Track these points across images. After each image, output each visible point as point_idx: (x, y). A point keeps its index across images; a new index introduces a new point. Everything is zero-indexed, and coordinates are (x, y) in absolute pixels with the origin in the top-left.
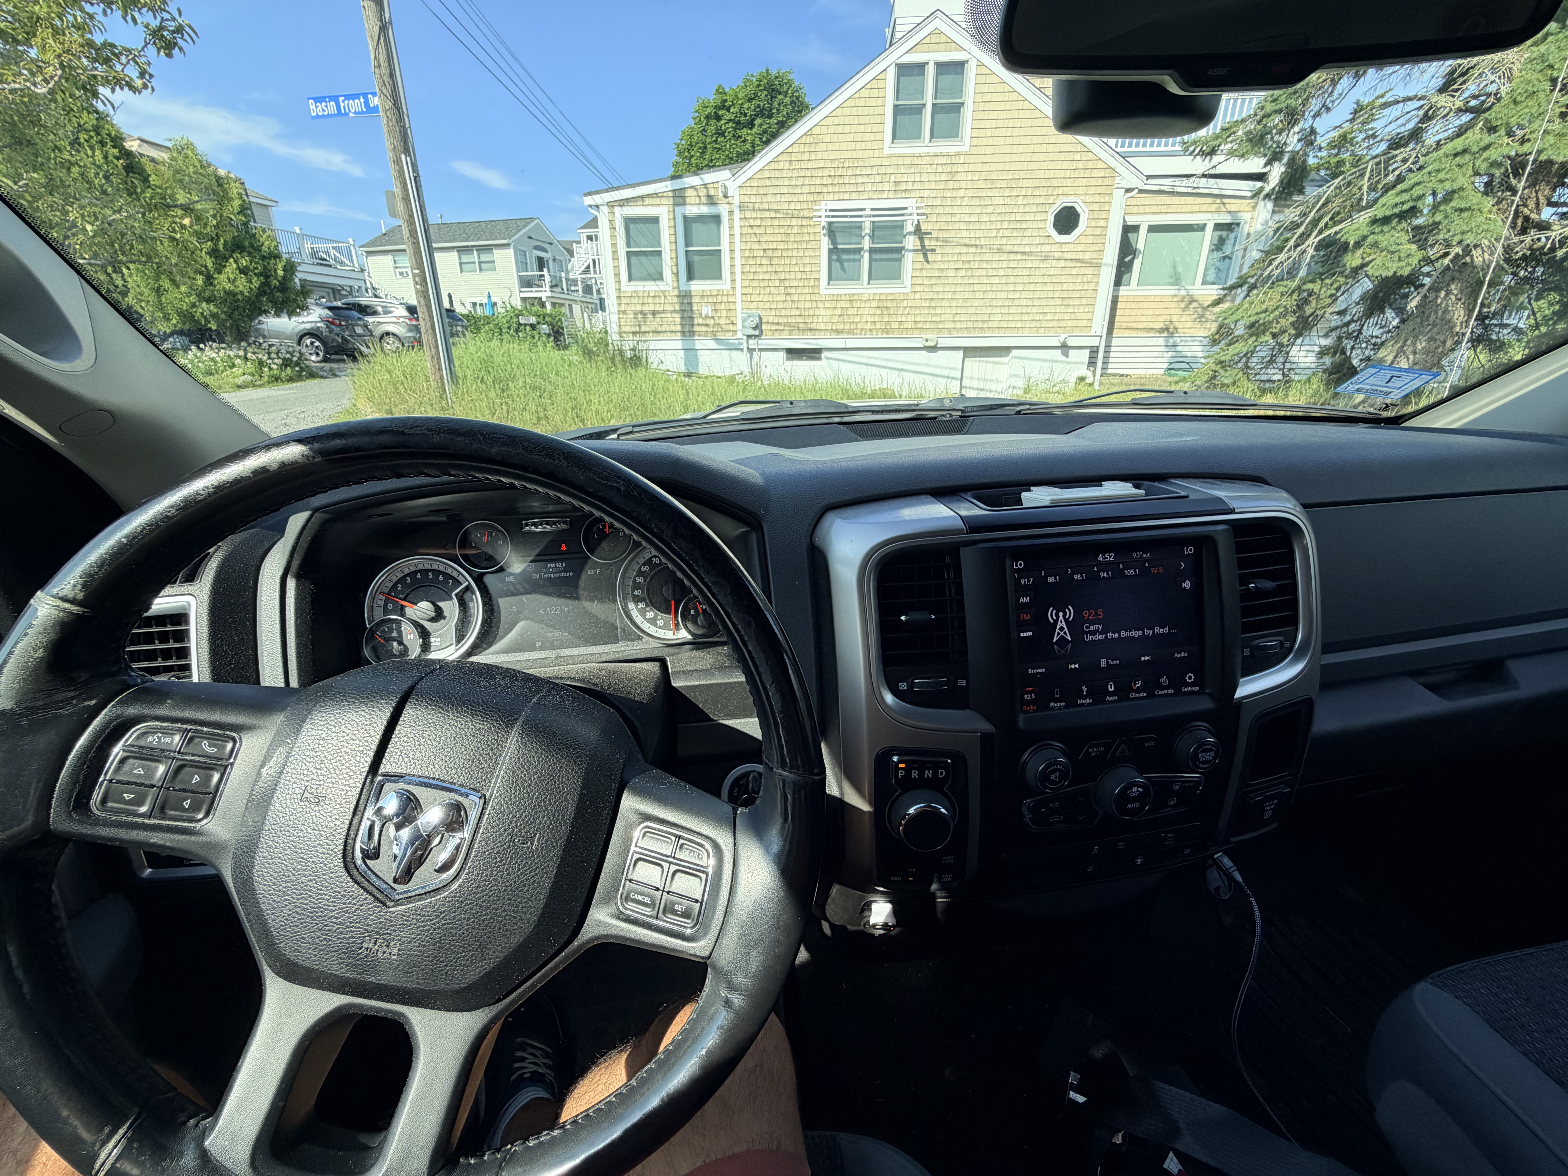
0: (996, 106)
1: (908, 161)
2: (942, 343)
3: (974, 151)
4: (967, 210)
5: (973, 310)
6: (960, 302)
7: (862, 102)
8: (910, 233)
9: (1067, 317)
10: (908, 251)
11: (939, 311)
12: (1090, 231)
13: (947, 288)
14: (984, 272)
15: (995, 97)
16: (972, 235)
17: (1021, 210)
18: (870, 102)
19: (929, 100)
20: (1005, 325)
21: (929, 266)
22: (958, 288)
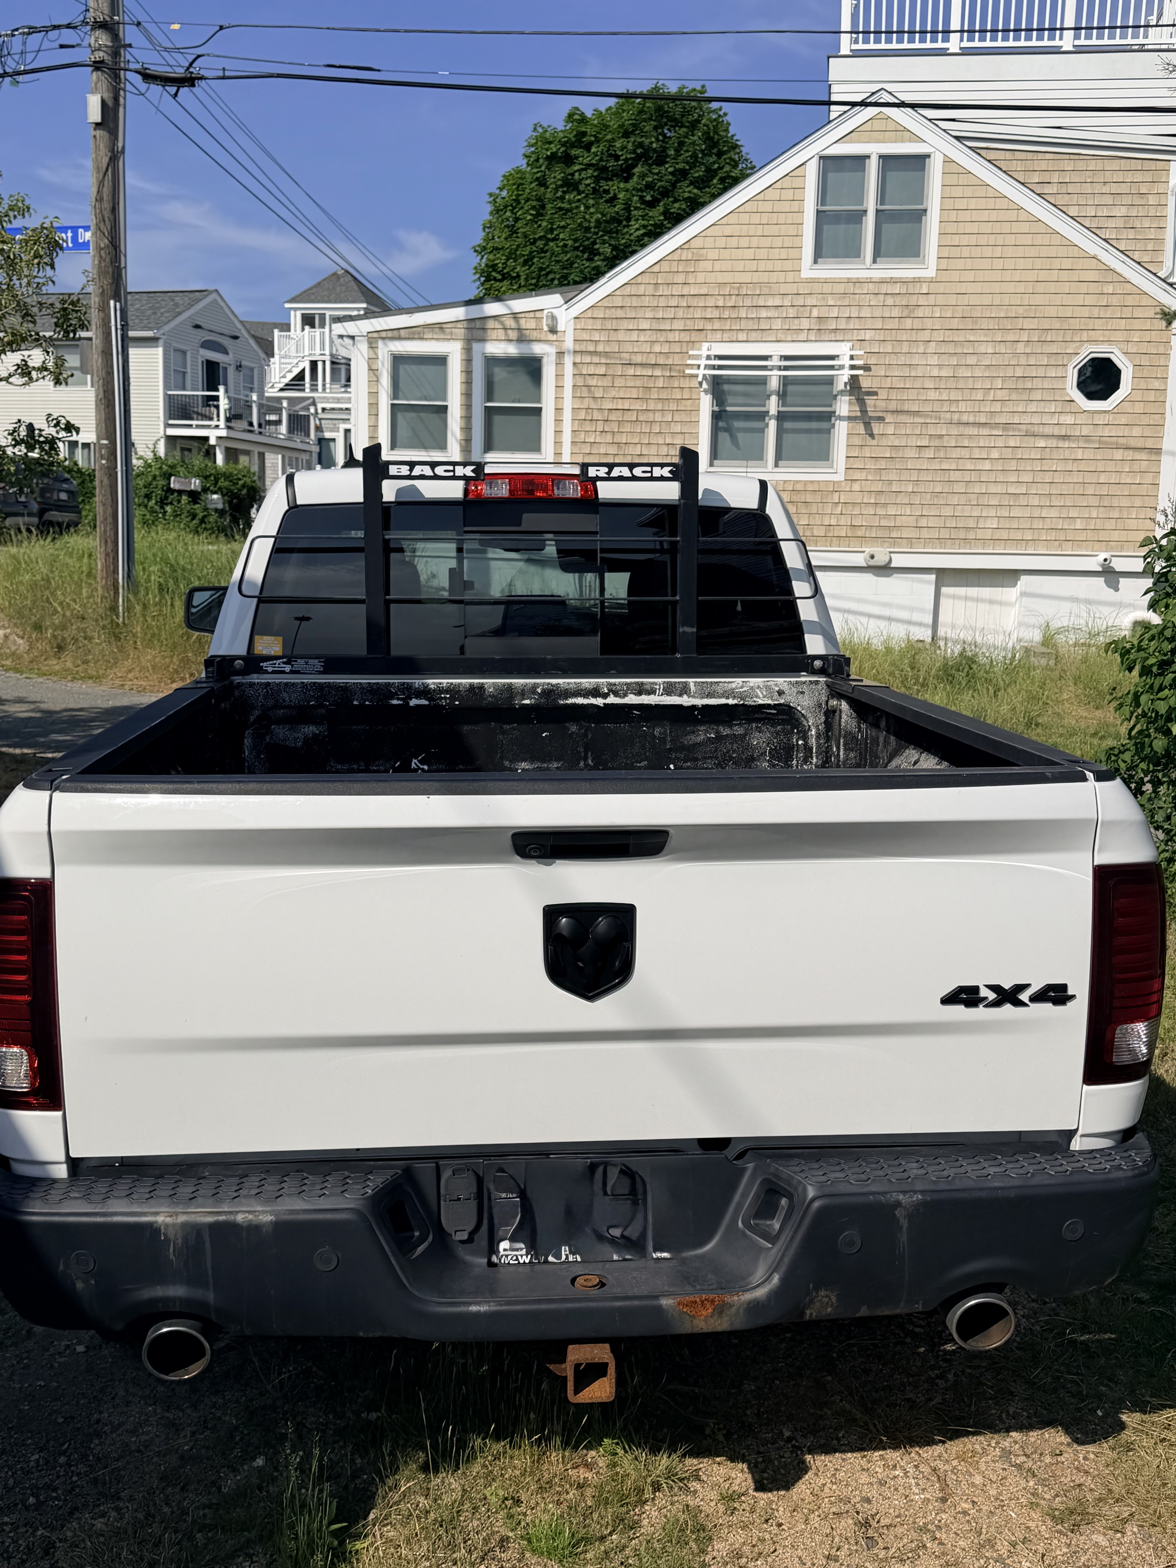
0: (976, 216)
1: (840, 288)
2: (898, 561)
3: (945, 276)
4: (934, 360)
5: (948, 511)
6: (927, 499)
7: (768, 206)
8: (842, 392)
9: (1110, 524)
10: (840, 418)
11: (892, 511)
12: (1138, 396)
13: (905, 476)
14: (965, 453)
15: (973, 204)
16: (945, 397)
17: (1023, 361)
18: (778, 207)
19: (871, 204)
20: (1004, 535)
21: (874, 442)
22: (924, 476)
